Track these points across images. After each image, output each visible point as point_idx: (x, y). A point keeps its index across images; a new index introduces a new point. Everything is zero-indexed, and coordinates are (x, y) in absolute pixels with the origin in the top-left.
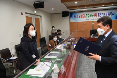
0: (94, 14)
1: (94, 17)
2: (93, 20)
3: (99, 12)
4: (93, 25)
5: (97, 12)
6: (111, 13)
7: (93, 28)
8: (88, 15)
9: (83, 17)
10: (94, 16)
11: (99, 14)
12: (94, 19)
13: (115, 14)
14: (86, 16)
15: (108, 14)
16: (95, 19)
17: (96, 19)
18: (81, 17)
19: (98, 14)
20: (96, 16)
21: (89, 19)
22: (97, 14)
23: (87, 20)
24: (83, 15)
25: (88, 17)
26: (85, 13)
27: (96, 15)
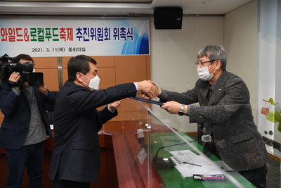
0: (62, 30)
1: (62, 43)
2: (60, 54)
3: (82, 24)
4: (60, 71)
5: (75, 24)
6: (123, 29)
8: (40, 30)
9: (17, 38)
10: (63, 37)
11: (82, 32)
12: (61, 49)
13: (137, 36)
14: (29, 34)
15: (112, 34)
16: (67, 50)
17: (70, 50)
18: (12, 39)
19: (79, 30)
20: (72, 39)
21: (45, 50)
22: (75, 32)
23: (34, 50)
24: (20, 32)
25: (41, 39)
27: (71, 34)
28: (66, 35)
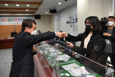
0: (15, 19)
1: (15, 22)
2: (15, 24)
3: (19, 18)
4: (15, 28)
7: (15, 30)
8: (10, 19)
10: (15, 20)
14: (7, 20)
18: (4, 21)
21: (11, 23)
22: (18, 19)
23: (9, 23)
25: (10, 21)
26: (7, 18)
28: (16, 20)
